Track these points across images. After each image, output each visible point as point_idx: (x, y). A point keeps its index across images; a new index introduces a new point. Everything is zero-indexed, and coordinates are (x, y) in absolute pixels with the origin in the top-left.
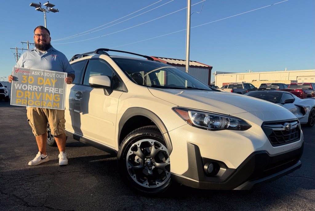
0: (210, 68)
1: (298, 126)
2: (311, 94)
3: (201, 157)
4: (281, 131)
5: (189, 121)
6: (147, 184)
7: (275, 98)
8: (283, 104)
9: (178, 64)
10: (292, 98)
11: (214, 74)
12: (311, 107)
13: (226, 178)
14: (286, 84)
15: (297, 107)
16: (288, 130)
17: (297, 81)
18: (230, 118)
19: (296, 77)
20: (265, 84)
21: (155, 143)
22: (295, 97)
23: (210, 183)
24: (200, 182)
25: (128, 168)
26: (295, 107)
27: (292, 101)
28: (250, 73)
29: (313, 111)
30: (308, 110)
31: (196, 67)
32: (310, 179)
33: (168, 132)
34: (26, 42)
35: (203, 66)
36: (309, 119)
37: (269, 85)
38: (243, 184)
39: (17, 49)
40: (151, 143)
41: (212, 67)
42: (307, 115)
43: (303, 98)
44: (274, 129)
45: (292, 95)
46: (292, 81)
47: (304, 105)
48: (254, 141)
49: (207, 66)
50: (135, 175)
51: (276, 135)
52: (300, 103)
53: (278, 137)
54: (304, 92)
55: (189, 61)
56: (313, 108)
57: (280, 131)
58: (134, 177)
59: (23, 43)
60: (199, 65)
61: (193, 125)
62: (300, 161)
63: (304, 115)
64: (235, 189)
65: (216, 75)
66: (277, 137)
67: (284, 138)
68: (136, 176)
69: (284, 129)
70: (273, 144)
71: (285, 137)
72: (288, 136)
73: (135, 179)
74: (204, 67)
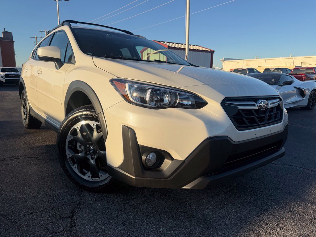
0: (212, 52)
1: (279, 104)
2: (314, 78)
3: (138, 144)
4: (253, 111)
5: (125, 97)
6: (89, 177)
7: (273, 80)
8: (281, 86)
9: (179, 48)
10: (291, 80)
11: (222, 60)
12: (311, 89)
13: (171, 173)
14: (290, 69)
15: (296, 89)
16: (263, 108)
17: (301, 66)
18: (179, 92)
19: (301, 63)
20: (268, 69)
21: (97, 126)
22: (295, 79)
23: (149, 179)
24: (137, 178)
25: (68, 156)
26: (294, 89)
27: (290, 83)
28: (256, 59)
29: (314, 93)
30: (308, 93)
31: (198, 50)
32: (299, 168)
33: (103, 112)
34: (44, 31)
35: (205, 49)
36: (309, 102)
37: (273, 70)
38: (194, 182)
39: (37, 38)
40: (92, 126)
41: (214, 51)
42: (306, 98)
43: (303, 81)
44: (240, 107)
45: (291, 78)
46: (296, 66)
47: (304, 88)
48: (209, 123)
49: (209, 50)
50: (76, 165)
51: (244, 115)
52: (299, 85)
53: (247, 119)
54: (307, 77)
55: (189, 45)
56: (313, 90)
57: (250, 111)
58: (75, 167)
59: (41, 32)
60: (201, 49)
61: (130, 102)
62: (283, 148)
63: (303, 98)
64: (183, 188)
65: (224, 61)
66: (245, 118)
67: (257, 120)
68: (77, 167)
69: (256, 108)
70: (239, 127)
71: (258, 118)
72: (264, 117)
73: (76, 170)
74: (206, 51)
